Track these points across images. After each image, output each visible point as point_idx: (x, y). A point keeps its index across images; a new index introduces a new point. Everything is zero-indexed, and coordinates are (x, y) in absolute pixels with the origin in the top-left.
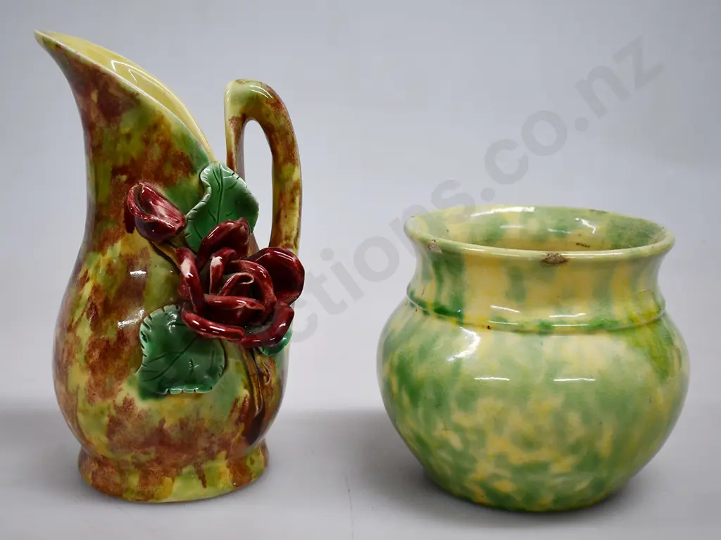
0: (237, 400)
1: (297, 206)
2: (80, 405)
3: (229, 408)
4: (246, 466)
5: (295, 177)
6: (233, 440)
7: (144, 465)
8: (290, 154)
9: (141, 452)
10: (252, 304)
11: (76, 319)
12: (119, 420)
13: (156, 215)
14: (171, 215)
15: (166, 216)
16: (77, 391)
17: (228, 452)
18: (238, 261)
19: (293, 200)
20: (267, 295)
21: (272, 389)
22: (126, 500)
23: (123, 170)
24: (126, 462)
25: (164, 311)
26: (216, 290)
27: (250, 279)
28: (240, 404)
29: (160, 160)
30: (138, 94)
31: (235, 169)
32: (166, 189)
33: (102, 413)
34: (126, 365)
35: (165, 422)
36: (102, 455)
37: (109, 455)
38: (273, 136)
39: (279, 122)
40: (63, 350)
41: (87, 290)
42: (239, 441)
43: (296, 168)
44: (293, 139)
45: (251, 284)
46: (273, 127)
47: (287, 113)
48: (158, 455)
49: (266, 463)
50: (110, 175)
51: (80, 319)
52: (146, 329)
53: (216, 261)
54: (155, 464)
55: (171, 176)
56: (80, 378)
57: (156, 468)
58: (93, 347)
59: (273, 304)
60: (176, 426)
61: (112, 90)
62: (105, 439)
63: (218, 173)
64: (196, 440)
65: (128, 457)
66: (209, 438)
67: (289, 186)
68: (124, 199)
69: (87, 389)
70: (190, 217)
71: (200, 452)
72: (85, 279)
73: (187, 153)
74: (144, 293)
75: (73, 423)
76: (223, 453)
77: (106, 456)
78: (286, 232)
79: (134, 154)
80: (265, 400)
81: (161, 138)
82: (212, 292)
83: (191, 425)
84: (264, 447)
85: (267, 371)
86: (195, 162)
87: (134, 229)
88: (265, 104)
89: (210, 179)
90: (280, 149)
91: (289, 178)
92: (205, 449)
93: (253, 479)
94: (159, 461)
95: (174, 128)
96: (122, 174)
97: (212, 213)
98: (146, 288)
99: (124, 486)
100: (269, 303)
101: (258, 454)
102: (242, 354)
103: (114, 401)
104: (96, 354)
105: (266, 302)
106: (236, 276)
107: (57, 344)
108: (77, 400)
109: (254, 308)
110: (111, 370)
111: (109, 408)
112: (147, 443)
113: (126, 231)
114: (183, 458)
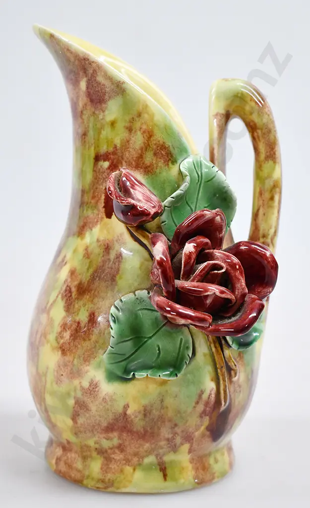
0: (202, 392)
1: (276, 203)
2: (48, 385)
3: (195, 399)
4: (210, 465)
5: (276, 175)
6: (197, 434)
7: (106, 451)
8: (272, 152)
9: (104, 437)
10: (222, 292)
11: (51, 301)
12: (84, 402)
13: (133, 199)
14: (148, 200)
15: (144, 201)
16: (46, 372)
17: (191, 446)
18: (212, 251)
19: (272, 198)
20: (238, 285)
21: (240, 386)
22: (86, 487)
23: (106, 157)
24: (88, 447)
25: (135, 295)
26: (187, 277)
27: (222, 268)
28: (205, 396)
29: (142, 149)
30: (124, 83)
31: (216, 162)
32: (146, 177)
33: (68, 394)
34: (95, 347)
35: (129, 407)
36: (66, 440)
37: (73, 439)
38: (255, 134)
39: (262, 120)
40: (37, 332)
41: (64, 273)
42: (203, 436)
43: (277, 167)
44: (275, 137)
45: (223, 272)
46: (255, 124)
47: (271, 113)
48: (120, 442)
49: (231, 465)
50: (92, 161)
51: (55, 301)
52: (117, 311)
53: (189, 247)
54: (117, 451)
55: (152, 164)
56: (51, 358)
57: (118, 456)
58: (64, 328)
59: (244, 295)
60: (139, 412)
61: (100, 79)
62: (70, 422)
63: (198, 165)
64: (159, 429)
65: (91, 443)
66: (173, 428)
67: (269, 184)
68: (104, 184)
69: (56, 369)
70: (167, 205)
71: (163, 443)
72: (63, 263)
73: (168, 143)
74: (118, 277)
75: (41, 405)
76: (186, 447)
77: (71, 441)
78: (263, 230)
79: (118, 142)
80: (232, 396)
81: (144, 127)
82: (182, 278)
83: (156, 413)
84: (230, 449)
85: (235, 365)
86: (175, 152)
87: (112, 215)
88: (249, 102)
89: (190, 171)
90: (262, 147)
91: (269, 176)
92: (168, 440)
93: (216, 480)
94: (121, 448)
95: (157, 118)
96: (105, 160)
97: (190, 204)
98: (120, 272)
99: (87, 473)
100: (240, 294)
101: (223, 454)
102: (210, 345)
103: (80, 383)
104: (67, 335)
105: (237, 293)
106: (208, 264)
107: (32, 326)
108: (46, 381)
109: (223, 296)
110: (80, 352)
111: (75, 390)
112: (110, 428)
113: (105, 217)
114: (145, 447)
